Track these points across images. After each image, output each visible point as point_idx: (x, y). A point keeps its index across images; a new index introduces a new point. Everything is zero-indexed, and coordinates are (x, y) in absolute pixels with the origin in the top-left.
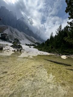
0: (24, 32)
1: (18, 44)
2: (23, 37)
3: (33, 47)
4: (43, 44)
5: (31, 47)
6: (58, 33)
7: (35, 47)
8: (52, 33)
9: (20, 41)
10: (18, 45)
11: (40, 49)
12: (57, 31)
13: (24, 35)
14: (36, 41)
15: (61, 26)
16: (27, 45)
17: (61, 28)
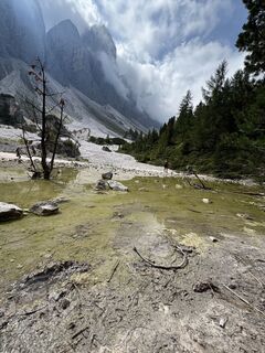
1: (63, 139)
2: (77, 110)
3: (116, 147)
4: (154, 138)
5: (110, 147)
6: (210, 95)
7: (125, 149)
8: (188, 97)
9: (70, 127)
10: (64, 143)
11: (143, 155)
12: (207, 89)
13: (82, 100)
14: (127, 127)
15: (221, 71)
16: (92, 140)
17: (222, 77)
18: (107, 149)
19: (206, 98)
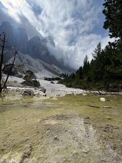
0: (40, 59)
1: (33, 79)
2: (39, 67)
3: (57, 81)
4: (73, 76)
5: (54, 82)
6: (96, 56)
7: (61, 82)
8: (86, 57)
9: (36, 75)
10: (33, 81)
11: (69, 84)
12: (94, 53)
13: (42, 63)
14: (61, 72)
15: (99, 45)
16: (46, 79)
17: (100, 48)
18: (53, 83)
19: (95, 57)
